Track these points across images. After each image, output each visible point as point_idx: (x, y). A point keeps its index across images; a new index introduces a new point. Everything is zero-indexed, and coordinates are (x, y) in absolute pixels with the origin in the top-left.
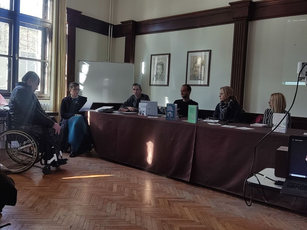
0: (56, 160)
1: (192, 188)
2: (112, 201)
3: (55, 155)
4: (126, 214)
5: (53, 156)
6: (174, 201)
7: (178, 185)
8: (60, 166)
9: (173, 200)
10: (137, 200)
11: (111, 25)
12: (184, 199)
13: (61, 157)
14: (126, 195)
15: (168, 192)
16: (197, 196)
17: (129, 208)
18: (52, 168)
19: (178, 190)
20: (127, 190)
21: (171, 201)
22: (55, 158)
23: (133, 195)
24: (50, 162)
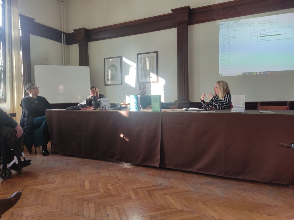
0: (17, 163)
1: (163, 173)
2: (88, 201)
3: (15, 157)
4: (108, 215)
5: (13, 159)
6: (153, 190)
7: (149, 172)
8: (22, 168)
9: (151, 188)
10: (115, 195)
11: (64, 33)
12: (161, 185)
13: (24, 158)
14: (102, 191)
15: (143, 181)
16: (172, 180)
17: (110, 207)
18: (13, 172)
19: (151, 177)
20: (100, 185)
21: (150, 190)
22: (15, 160)
23: (109, 189)
24: (9, 165)
